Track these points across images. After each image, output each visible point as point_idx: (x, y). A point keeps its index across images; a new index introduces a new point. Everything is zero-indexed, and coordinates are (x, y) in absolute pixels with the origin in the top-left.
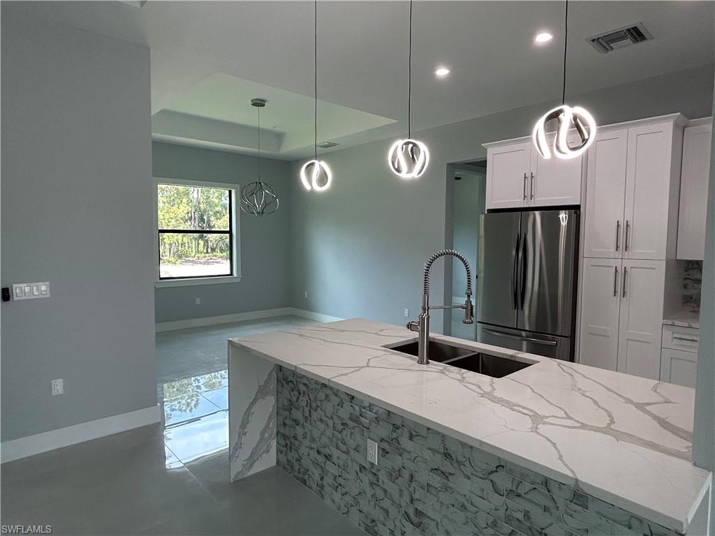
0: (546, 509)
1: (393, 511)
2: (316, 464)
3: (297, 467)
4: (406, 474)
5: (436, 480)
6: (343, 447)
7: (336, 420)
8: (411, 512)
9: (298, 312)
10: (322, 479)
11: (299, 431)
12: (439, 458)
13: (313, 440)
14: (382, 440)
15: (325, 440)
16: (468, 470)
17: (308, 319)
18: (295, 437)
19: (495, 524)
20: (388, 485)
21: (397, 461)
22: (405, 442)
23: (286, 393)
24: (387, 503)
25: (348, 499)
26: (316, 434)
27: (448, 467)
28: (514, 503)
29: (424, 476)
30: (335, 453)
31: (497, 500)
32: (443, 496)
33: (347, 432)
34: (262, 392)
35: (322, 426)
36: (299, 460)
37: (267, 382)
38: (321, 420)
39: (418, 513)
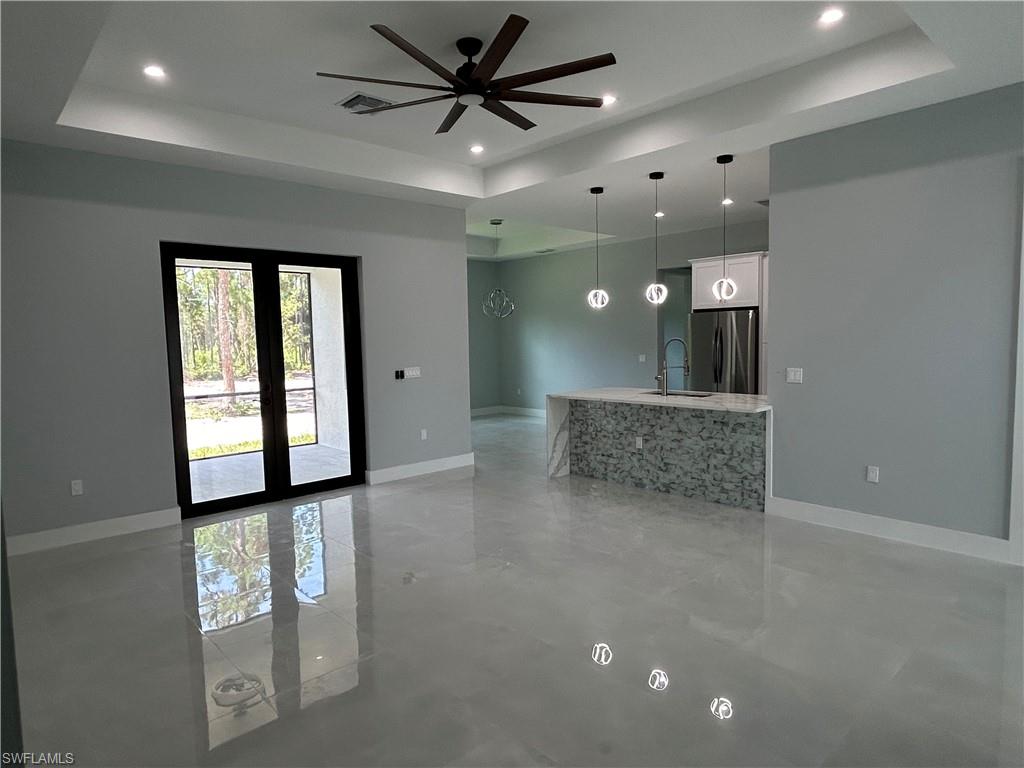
0: (723, 439)
1: (652, 469)
2: (601, 462)
3: (586, 469)
4: (658, 448)
5: (674, 445)
6: (620, 447)
7: (615, 434)
8: (662, 465)
9: (511, 409)
10: (606, 469)
11: (588, 447)
12: (676, 434)
13: (598, 449)
14: (645, 435)
15: (608, 446)
16: (689, 435)
17: (529, 416)
18: (585, 452)
19: (702, 454)
20: (650, 457)
21: (653, 443)
22: (658, 432)
23: (577, 427)
24: (649, 467)
25: (625, 474)
26: (601, 445)
27: (680, 437)
28: (711, 442)
29: (669, 445)
30: (614, 451)
31: (703, 443)
32: (679, 452)
33: (623, 438)
34: (562, 428)
35: (605, 440)
36: (588, 465)
37: (565, 422)
38: (605, 436)
39: (666, 464)
